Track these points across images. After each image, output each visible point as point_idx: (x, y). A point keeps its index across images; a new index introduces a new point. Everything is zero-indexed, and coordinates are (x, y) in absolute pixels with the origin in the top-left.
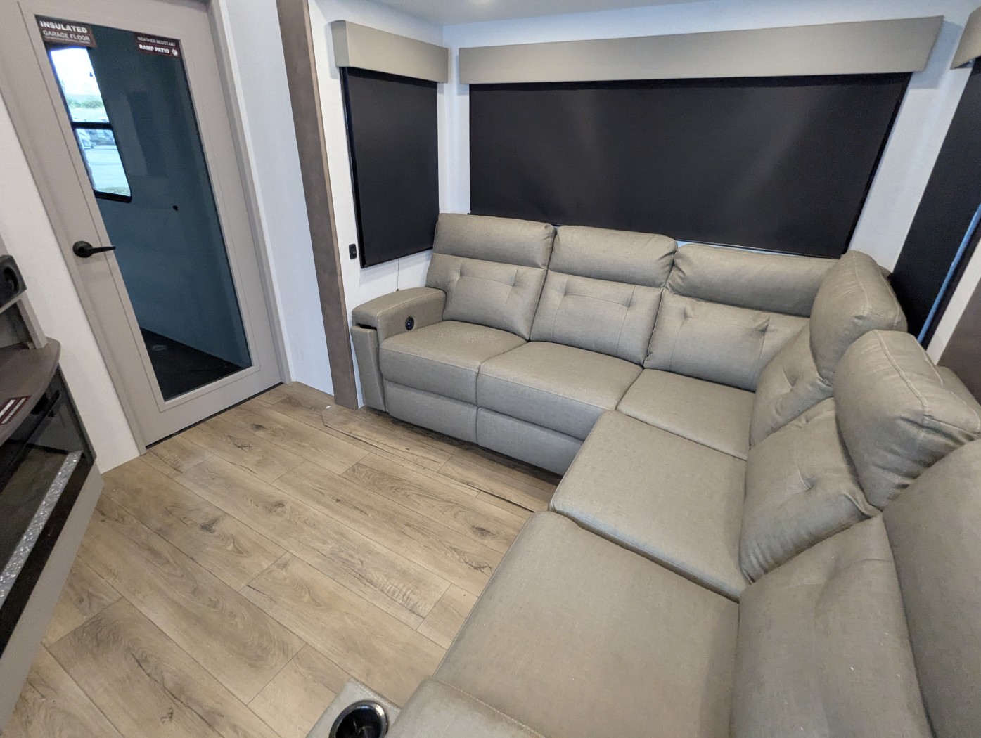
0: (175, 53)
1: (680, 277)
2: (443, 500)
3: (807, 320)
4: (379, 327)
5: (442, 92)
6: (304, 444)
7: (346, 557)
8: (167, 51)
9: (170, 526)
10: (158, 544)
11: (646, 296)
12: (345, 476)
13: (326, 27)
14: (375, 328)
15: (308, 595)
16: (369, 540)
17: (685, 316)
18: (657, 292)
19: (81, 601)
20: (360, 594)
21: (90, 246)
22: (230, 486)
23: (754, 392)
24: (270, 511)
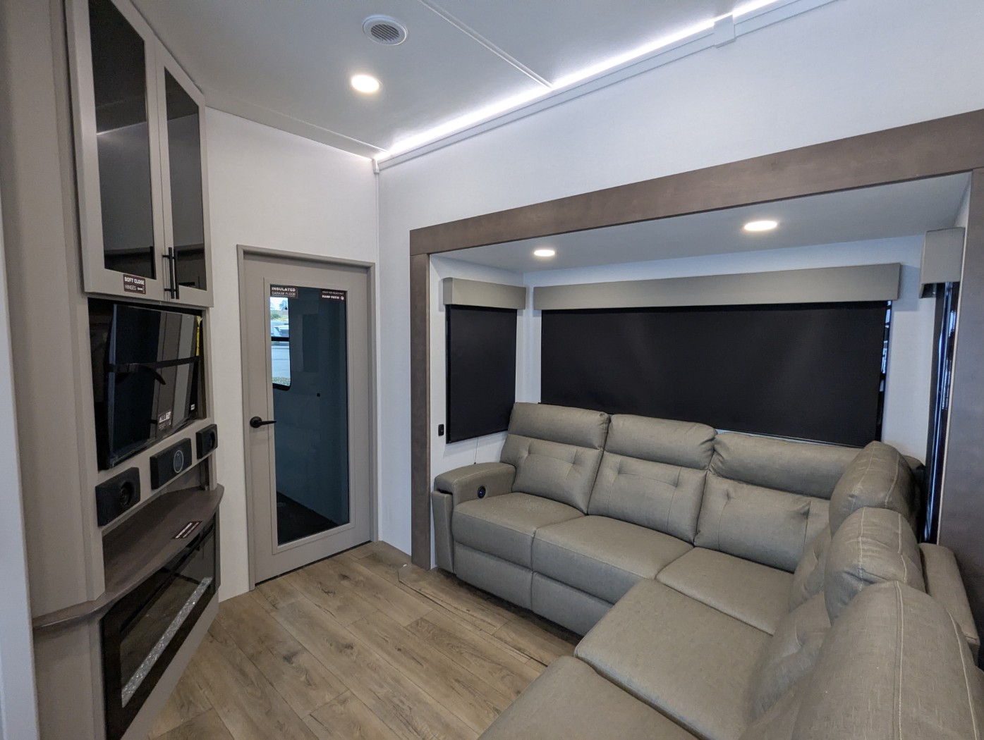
0: (343, 298)
1: (722, 462)
3: (829, 501)
4: (455, 492)
6: (379, 596)
7: (398, 702)
8: (338, 298)
9: (260, 653)
10: (249, 668)
11: (692, 478)
12: (409, 628)
13: (439, 282)
14: (451, 494)
15: (358, 732)
16: (420, 690)
17: (728, 496)
18: (701, 474)
19: (182, 707)
21: (260, 419)
22: (313, 625)
23: (792, 573)
24: (341, 652)
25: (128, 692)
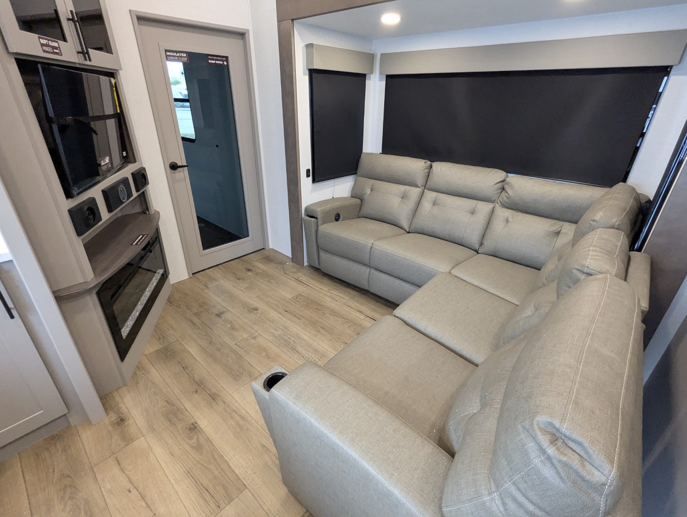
0: (225, 63)
1: (507, 197)
2: (344, 318)
3: (576, 225)
4: (319, 217)
5: (370, 79)
6: (272, 281)
7: (287, 339)
8: (221, 63)
9: (201, 312)
10: (195, 320)
11: (484, 208)
12: (292, 299)
13: (303, 47)
14: (316, 218)
15: (264, 353)
16: (300, 332)
17: (507, 221)
18: (491, 206)
19: (160, 339)
20: (292, 357)
21: (177, 164)
22: (231, 297)
24: (250, 312)
25: (125, 331)
